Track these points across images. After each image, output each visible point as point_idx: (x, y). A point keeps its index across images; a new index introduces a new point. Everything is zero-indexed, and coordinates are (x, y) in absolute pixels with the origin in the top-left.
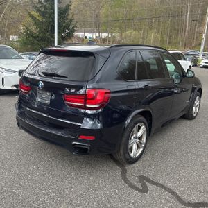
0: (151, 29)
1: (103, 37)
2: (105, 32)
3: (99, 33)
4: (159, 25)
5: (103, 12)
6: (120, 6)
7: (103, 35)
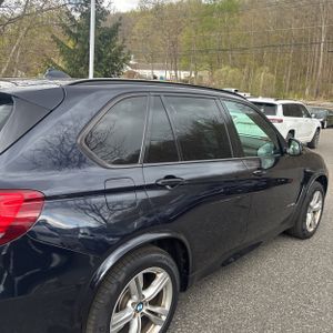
0: (261, 65)
1: (183, 77)
2: (186, 70)
3: (176, 70)
4: (274, 59)
5: (183, 37)
6: (211, 29)
7: (183, 75)
